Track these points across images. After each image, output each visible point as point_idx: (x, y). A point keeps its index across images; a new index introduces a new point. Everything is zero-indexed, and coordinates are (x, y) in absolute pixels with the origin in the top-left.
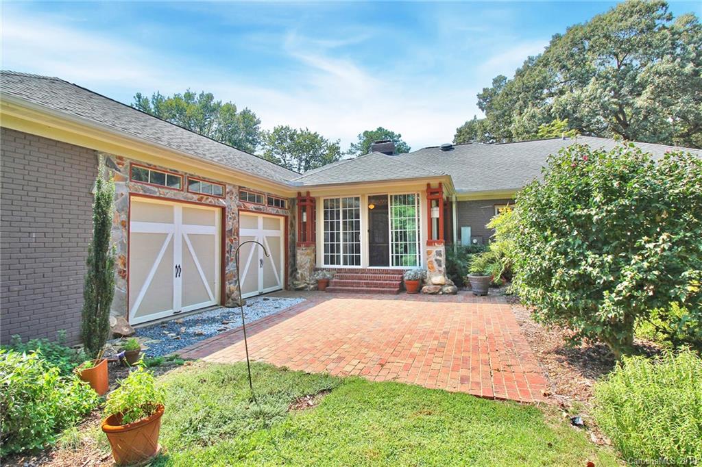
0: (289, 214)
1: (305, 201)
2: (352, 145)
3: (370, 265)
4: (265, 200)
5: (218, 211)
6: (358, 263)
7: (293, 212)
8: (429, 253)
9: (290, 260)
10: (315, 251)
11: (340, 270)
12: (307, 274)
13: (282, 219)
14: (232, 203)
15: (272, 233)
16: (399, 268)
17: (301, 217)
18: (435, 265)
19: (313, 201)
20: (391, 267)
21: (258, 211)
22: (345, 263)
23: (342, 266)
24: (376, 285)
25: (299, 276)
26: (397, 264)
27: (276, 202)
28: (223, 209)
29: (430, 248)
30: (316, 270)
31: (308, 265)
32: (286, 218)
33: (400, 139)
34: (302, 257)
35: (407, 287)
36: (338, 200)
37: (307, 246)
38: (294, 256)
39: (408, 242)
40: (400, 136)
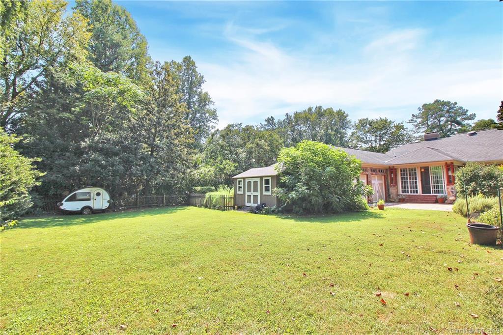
0: (386, 175)
1: (392, 169)
2: (413, 115)
3: (423, 193)
4: (378, 171)
5: (365, 176)
6: (417, 192)
7: (387, 174)
8: (448, 188)
9: (387, 191)
10: (397, 188)
11: (409, 195)
12: (395, 196)
13: (383, 177)
14: (369, 173)
15: (380, 182)
16: (436, 194)
17: (391, 176)
18: (451, 193)
19: (396, 169)
20: (432, 194)
21: (376, 174)
22: (411, 193)
23: (410, 194)
24: (424, 200)
25: (391, 197)
26: (435, 193)
27: (381, 171)
28: (367, 175)
29: (448, 187)
30: (399, 195)
31: (395, 193)
32: (385, 176)
33: (456, 106)
34: (392, 190)
35: (438, 201)
36: (406, 169)
37: (394, 186)
38: (388, 190)
39: (439, 185)
40: (456, 103)
